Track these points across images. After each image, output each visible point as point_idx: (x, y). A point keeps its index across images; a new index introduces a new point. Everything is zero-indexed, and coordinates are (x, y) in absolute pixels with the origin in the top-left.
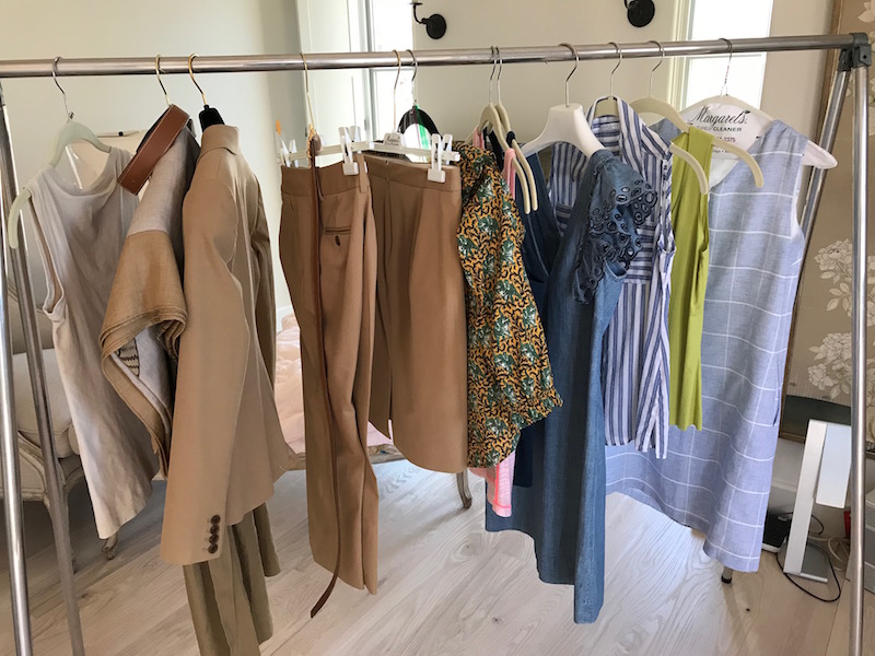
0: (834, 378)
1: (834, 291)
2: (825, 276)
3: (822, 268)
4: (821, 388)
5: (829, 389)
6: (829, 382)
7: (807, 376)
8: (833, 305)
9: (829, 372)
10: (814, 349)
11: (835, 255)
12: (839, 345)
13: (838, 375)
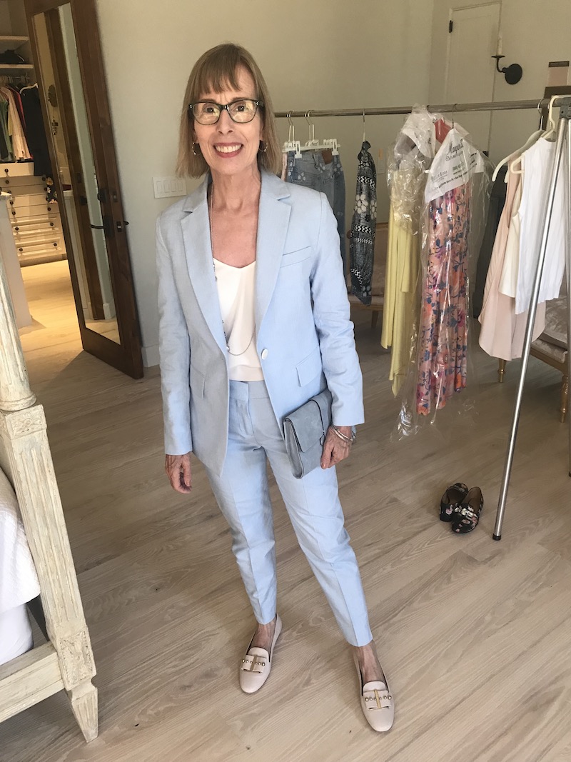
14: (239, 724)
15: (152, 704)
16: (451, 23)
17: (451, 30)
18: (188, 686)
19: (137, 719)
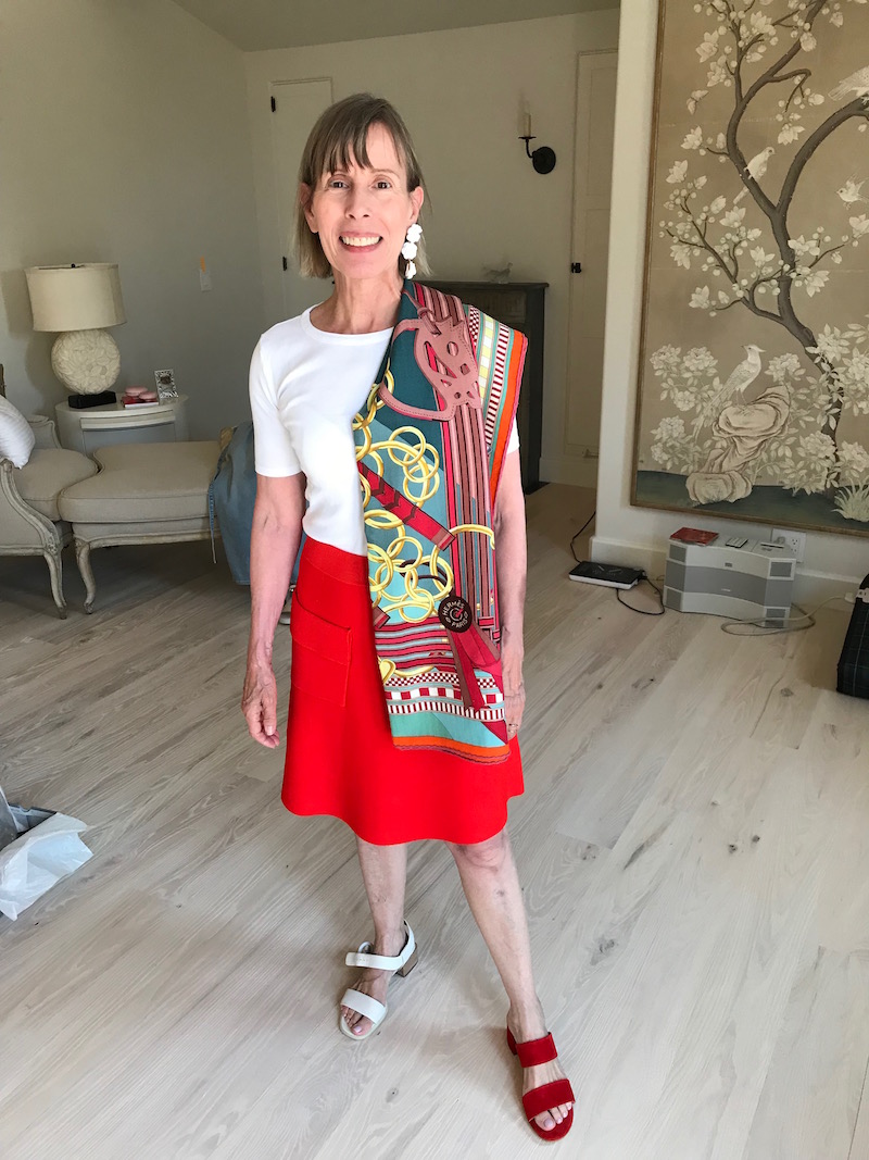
0: (667, 453)
1: (664, 385)
2: (657, 374)
3: (656, 368)
4: (661, 462)
5: (666, 462)
6: (666, 457)
7: (650, 454)
8: (664, 396)
9: (665, 450)
10: (653, 432)
11: (662, 357)
12: (670, 427)
13: (671, 451)
14: (162, 892)
15: (51, 901)
16: (273, 101)
17: (274, 108)
18: (91, 878)
19: (35, 920)
